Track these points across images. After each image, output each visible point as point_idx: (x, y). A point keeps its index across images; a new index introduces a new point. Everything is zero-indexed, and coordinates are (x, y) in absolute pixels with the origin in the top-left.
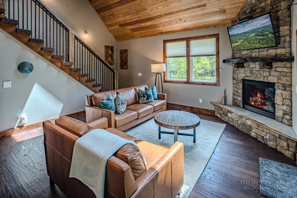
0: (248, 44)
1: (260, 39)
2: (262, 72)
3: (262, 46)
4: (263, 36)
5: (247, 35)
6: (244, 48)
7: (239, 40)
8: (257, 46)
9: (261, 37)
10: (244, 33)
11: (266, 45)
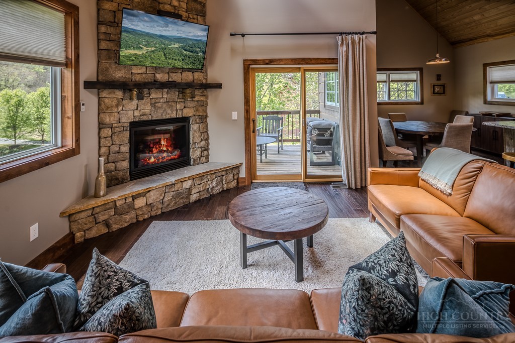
0: (163, 58)
1: (186, 55)
2: (173, 104)
3: (185, 66)
4: (192, 52)
5: (167, 42)
6: (153, 63)
7: (146, 46)
8: (179, 64)
9: (188, 53)
10: (161, 36)
11: (190, 66)
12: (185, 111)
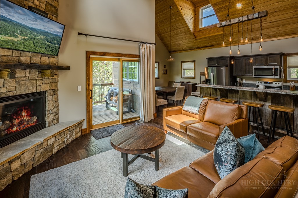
0: (32, 46)
1: (48, 45)
2: (34, 82)
3: (47, 53)
4: (52, 43)
5: (36, 34)
6: (25, 48)
7: (20, 34)
8: (42, 51)
9: (49, 43)
10: (32, 29)
11: (50, 53)
12: (43, 86)
